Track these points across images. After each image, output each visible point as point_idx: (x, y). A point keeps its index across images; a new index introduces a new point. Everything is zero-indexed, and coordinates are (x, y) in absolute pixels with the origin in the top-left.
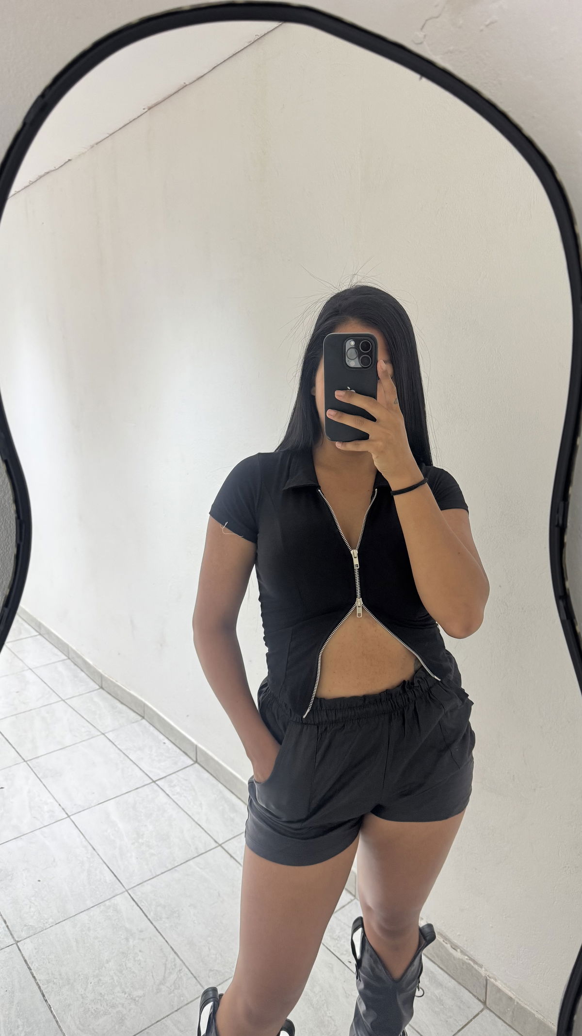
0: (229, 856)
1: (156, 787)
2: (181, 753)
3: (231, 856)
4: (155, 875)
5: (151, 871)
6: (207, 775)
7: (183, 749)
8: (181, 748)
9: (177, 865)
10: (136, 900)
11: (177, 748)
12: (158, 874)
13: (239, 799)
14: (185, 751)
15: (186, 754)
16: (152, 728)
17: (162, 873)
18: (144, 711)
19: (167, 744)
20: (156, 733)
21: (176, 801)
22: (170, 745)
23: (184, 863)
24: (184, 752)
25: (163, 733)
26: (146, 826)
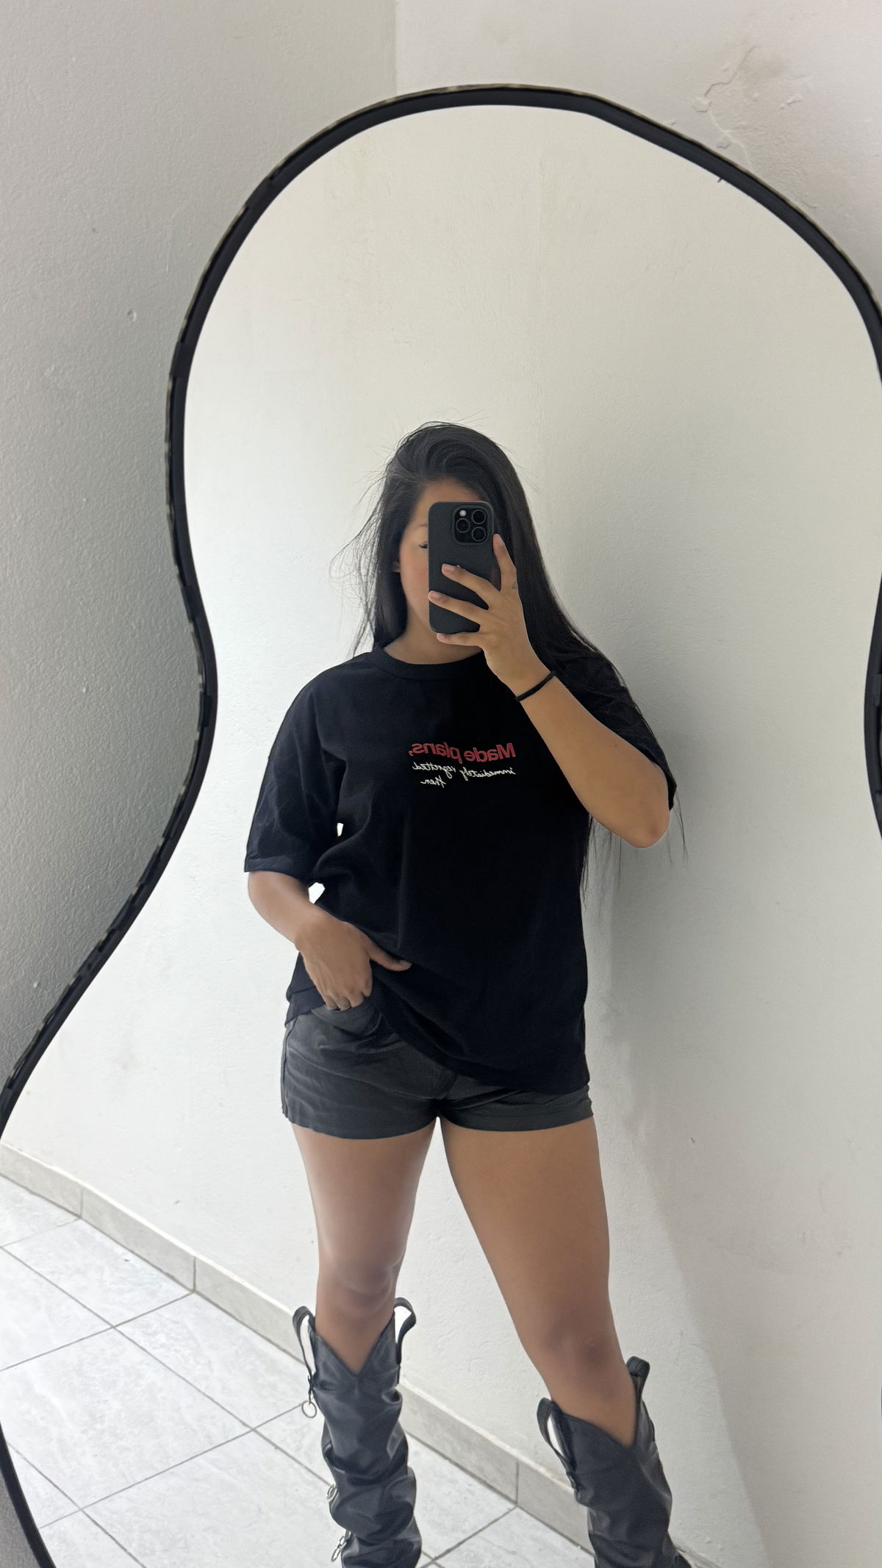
0: (273, 1447)
1: (119, 1337)
2: (162, 1276)
3: (277, 1447)
4: (133, 1483)
5: (124, 1476)
6: (215, 1313)
7: (165, 1270)
8: (160, 1267)
9: (173, 1464)
10: (100, 1524)
11: (153, 1268)
12: (139, 1480)
13: (284, 1351)
14: (171, 1273)
15: (172, 1278)
16: (98, 1235)
17: (147, 1479)
18: (81, 1203)
19: (132, 1262)
20: (108, 1243)
21: (159, 1358)
22: (139, 1264)
23: (186, 1461)
24: (168, 1275)
25: (122, 1242)
26: (106, 1401)
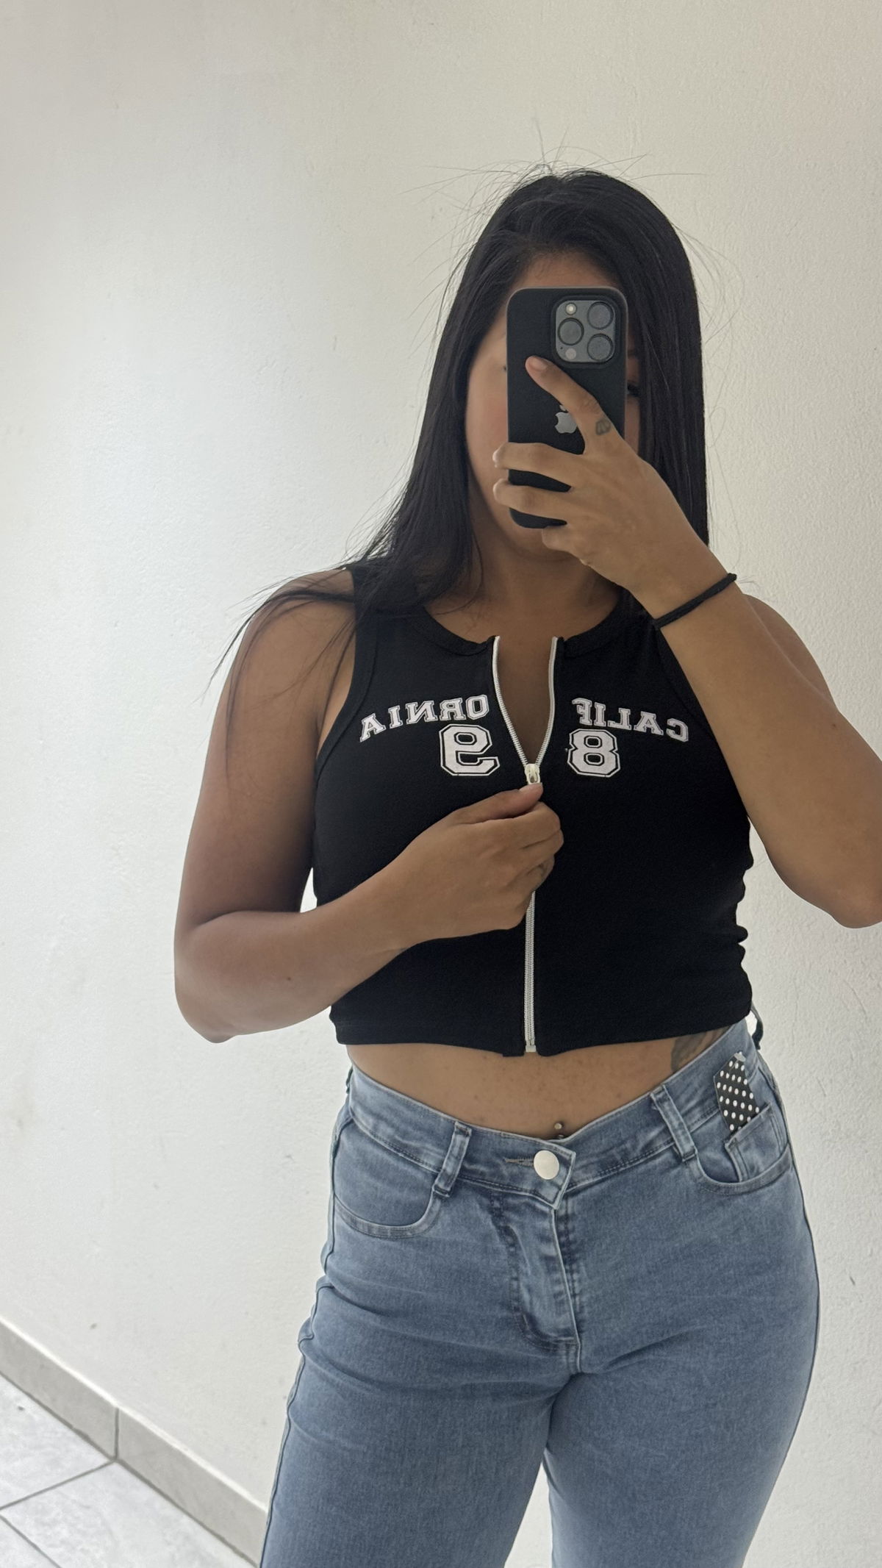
2: (71, 1434)
6: (145, 1494)
7: (75, 1425)
8: (68, 1420)
11: (57, 1423)
14: (83, 1429)
15: (86, 1438)
19: (28, 1412)
22: (39, 1415)
24: (78, 1433)
